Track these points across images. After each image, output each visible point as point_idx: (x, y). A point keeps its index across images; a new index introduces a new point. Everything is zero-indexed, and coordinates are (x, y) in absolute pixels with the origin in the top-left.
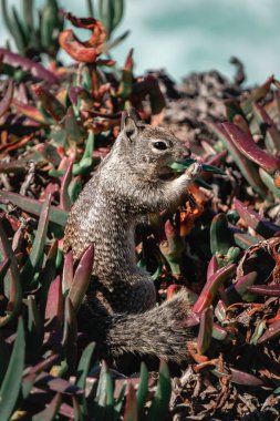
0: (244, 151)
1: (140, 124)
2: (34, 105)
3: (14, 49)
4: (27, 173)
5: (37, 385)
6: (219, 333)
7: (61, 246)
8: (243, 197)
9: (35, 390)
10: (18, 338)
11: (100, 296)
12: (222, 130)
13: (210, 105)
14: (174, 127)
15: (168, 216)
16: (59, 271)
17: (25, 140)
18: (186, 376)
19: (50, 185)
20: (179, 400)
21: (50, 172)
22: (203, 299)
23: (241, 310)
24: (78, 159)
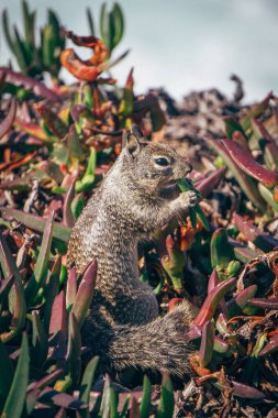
0: (243, 167)
2: (37, 124)
3: (17, 68)
4: (31, 190)
5: (40, 400)
6: (220, 346)
7: (64, 262)
8: (242, 211)
9: (40, 405)
10: (22, 354)
11: (103, 310)
12: (221, 146)
13: (210, 121)
14: (175, 144)
15: (168, 231)
16: (63, 287)
17: (28, 158)
18: (189, 389)
19: (53, 202)
20: (182, 414)
21: (54, 189)
22: (204, 312)
23: (242, 323)
24: (80, 176)
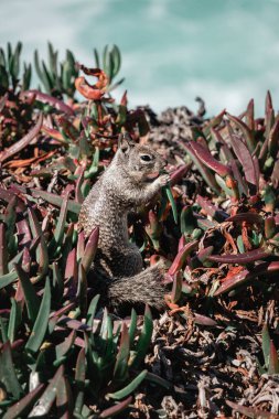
0: (204, 162)
1: (131, 143)
2: (58, 130)
3: (44, 91)
4: (52, 177)
5: (59, 324)
6: (186, 289)
7: (76, 228)
8: (204, 194)
9: (57, 328)
10: (46, 292)
11: (103, 263)
12: (189, 147)
13: (181, 130)
14: (156, 146)
15: (151, 207)
16: (75, 246)
17: (51, 154)
18: (164, 318)
19: (68, 186)
20: (158, 336)
21: (69, 177)
22: (175, 265)
23: (202, 272)
24: (88, 168)
